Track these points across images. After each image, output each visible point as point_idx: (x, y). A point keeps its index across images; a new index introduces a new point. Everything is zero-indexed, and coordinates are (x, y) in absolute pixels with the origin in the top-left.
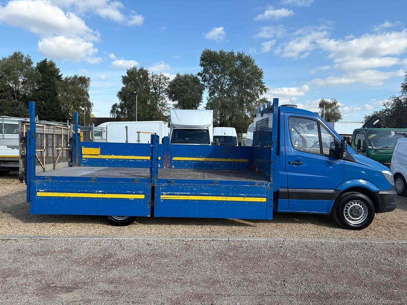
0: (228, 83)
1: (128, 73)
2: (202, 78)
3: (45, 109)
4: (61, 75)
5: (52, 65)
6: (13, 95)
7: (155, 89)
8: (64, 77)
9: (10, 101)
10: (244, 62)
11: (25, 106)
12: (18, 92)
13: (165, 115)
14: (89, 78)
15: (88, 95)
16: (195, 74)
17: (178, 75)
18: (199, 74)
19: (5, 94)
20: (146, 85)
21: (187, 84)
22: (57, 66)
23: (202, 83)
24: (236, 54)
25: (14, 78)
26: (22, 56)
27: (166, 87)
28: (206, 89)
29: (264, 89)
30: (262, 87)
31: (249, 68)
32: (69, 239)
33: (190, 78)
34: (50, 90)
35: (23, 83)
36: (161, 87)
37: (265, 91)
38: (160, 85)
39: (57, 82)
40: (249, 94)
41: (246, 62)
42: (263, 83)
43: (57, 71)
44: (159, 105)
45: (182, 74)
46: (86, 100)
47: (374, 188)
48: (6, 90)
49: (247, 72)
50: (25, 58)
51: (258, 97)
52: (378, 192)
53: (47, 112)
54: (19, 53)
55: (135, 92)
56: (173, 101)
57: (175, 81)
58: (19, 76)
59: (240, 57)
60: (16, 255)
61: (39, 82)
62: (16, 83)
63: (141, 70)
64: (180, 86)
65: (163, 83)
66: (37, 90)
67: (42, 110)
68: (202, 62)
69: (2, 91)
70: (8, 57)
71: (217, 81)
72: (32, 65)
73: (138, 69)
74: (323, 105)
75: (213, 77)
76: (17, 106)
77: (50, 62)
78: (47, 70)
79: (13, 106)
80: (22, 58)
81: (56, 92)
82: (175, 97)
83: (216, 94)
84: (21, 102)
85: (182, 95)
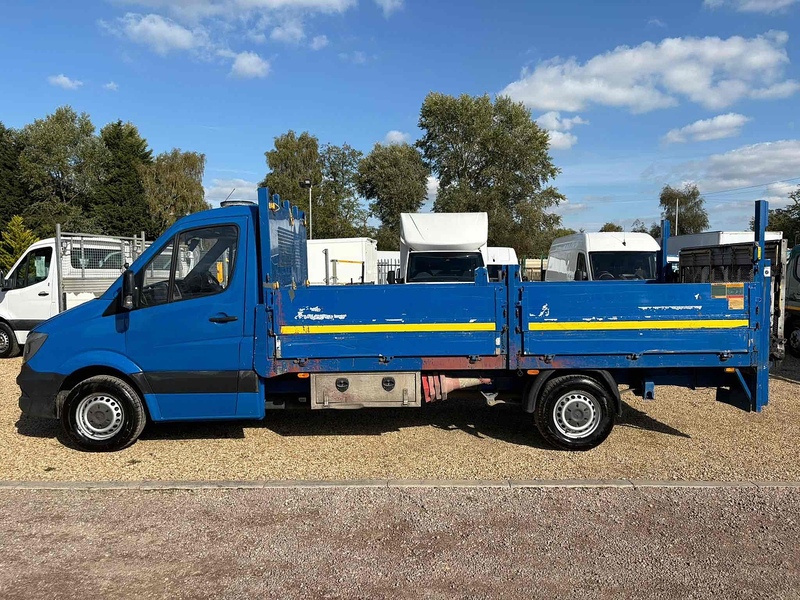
0: (476, 159)
1: (278, 145)
2: (426, 152)
3: (121, 220)
4: (150, 153)
5: (132, 132)
6: (59, 194)
7: (335, 175)
8: (155, 155)
9: (54, 204)
10: (510, 118)
11: (82, 214)
12: (67, 186)
13: (354, 225)
14: (202, 156)
15: (201, 190)
16: (411, 144)
17: (378, 147)
18: (421, 144)
19: (43, 191)
20: (313, 168)
21: (395, 163)
22: (142, 135)
23: (424, 160)
24: (492, 102)
25: (59, 160)
26: (73, 116)
27: (355, 171)
28: (433, 173)
29: (549, 171)
30: (546, 166)
31: (519, 129)
32: (297, 487)
33: (400, 151)
34: (129, 182)
35: (76, 169)
36: (347, 171)
37: (553, 175)
38: (345, 168)
39: (141, 167)
40: (518, 180)
41: (513, 116)
43: (141, 144)
44: (343, 206)
45: (385, 144)
46: (199, 199)
48: (44, 184)
49: (516, 137)
50: (79, 120)
51: (539, 186)
53: (125, 224)
54: (67, 111)
55: (308, 182)
56: (368, 198)
57: (373, 157)
58: (69, 156)
59: (501, 107)
60: (207, 524)
61: (107, 168)
62: (64, 170)
63: (304, 138)
64: (382, 167)
65: (350, 164)
66: (106, 183)
67: (115, 221)
68: (423, 119)
69: (37, 187)
70: (45, 119)
71: (457, 156)
72: (93, 134)
73: (298, 136)
74: (668, 198)
75: (447, 149)
76: (68, 214)
77: (128, 126)
78: (121, 142)
79: (59, 214)
80: (73, 120)
81: (140, 186)
82: (372, 189)
83: (453, 183)
84: (74, 208)
85: (386, 186)
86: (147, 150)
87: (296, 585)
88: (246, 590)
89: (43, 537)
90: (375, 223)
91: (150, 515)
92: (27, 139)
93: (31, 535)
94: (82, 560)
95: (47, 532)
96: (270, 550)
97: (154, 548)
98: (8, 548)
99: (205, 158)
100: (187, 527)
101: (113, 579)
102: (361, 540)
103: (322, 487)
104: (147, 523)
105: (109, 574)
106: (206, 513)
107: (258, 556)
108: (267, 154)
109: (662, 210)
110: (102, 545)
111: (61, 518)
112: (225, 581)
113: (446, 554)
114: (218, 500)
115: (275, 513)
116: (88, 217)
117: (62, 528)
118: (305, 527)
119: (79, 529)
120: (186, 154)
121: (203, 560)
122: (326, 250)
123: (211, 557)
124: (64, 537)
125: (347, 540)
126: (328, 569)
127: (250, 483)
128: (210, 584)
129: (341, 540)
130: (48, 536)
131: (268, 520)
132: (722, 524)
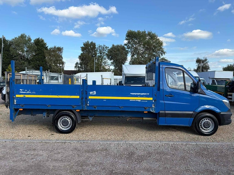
0: (142, 49)
1: (84, 45)
2: (127, 47)
3: (39, 66)
4: (47, 47)
5: (43, 41)
6: (21, 58)
7: (101, 54)
8: (49, 48)
9: (20, 61)
10: (152, 37)
11: (28, 64)
12: (24, 56)
13: (106, 68)
14: (62, 48)
15: (62, 57)
16: (123, 45)
17: (113, 45)
18: (125, 45)
19: (17, 58)
20: (94, 51)
21: (118, 50)
22: (45, 42)
23: (127, 49)
24: (147, 33)
25: (21, 49)
26: (26, 36)
27: (107, 53)
28: (129, 53)
29: (163, 52)
30: (163, 51)
31: (154, 40)
33: (120, 47)
34: (41, 55)
35: (26, 51)
37: (164, 54)
38: (104, 52)
39: (45, 51)
40: (154, 56)
41: (153, 37)
42: (163, 49)
43: (45, 44)
44: (103, 62)
45: (115, 45)
46: (61, 60)
47: (218, 110)
48: (17, 55)
49: (153, 43)
50: (27, 37)
51: (160, 57)
52: (220, 113)
54: (24, 35)
55: (94, 56)
56: (110, 60)
57: (112, 48)
58: (24, 48)
59: (149, 34)
60: (76, 152)
61: (35, 51)
62: (23, 51)
63: (92, 43)
64: (115, 51)
65: (105, 50)
66: (35, 55)
67: (37, 66)
68: (127, 38)
69: (15, 56)
70: (18, 37)
71: (136, 48)
72: (31, 41)
73: (90, 42)
74: (198, 61)
75: (133, 46)
76: (24, 64)
77: (41, 39)
78: (40, 44)
79: (21, 64)
80: (26, 37)
81: (45, 56)
82: (111, 58)
83: (135, 56)
84: (26, 62)
85: (115, 57)
86: (47, 46)
87: (104, 169)
88: (91, 170)
89: (31, 155)
90: (112, 67)
91: (60, 149)
92: (12, 42)
93: (27, 154)
94: (43, 161)
95: (32, 153)
96: (95, 159)
97: (63, 158)
98: (22, 158)
99: (63, 48)
100: (71, 153)
101: (53, 166)
102: (121, 157)
103: (107, 142)
104: (59, 151)
105: (52, 165)
106: (75, 149)
107: (92, 161)
108: (81, 47)
109: (197, 64)
110: (48, 157)
111: (35, 150)
112: (84, 168)
113: (145, 161)
114: (78, 145)
115: (95, 149)
116: (30, 65)
117: (36, 152)
118: (104, 153)
119: (41, 152)
120: (58, 47)
121: (77, 162)
122: (102, 75)
123: (79, 161)
124: (37, 155)
125: (116, 157)
126: (112, 165)
127: (86, 141)
128: (80, 168)
129: (115, 157)
130: (33, 154)
131: (93, 151)
132: (223, 154)
